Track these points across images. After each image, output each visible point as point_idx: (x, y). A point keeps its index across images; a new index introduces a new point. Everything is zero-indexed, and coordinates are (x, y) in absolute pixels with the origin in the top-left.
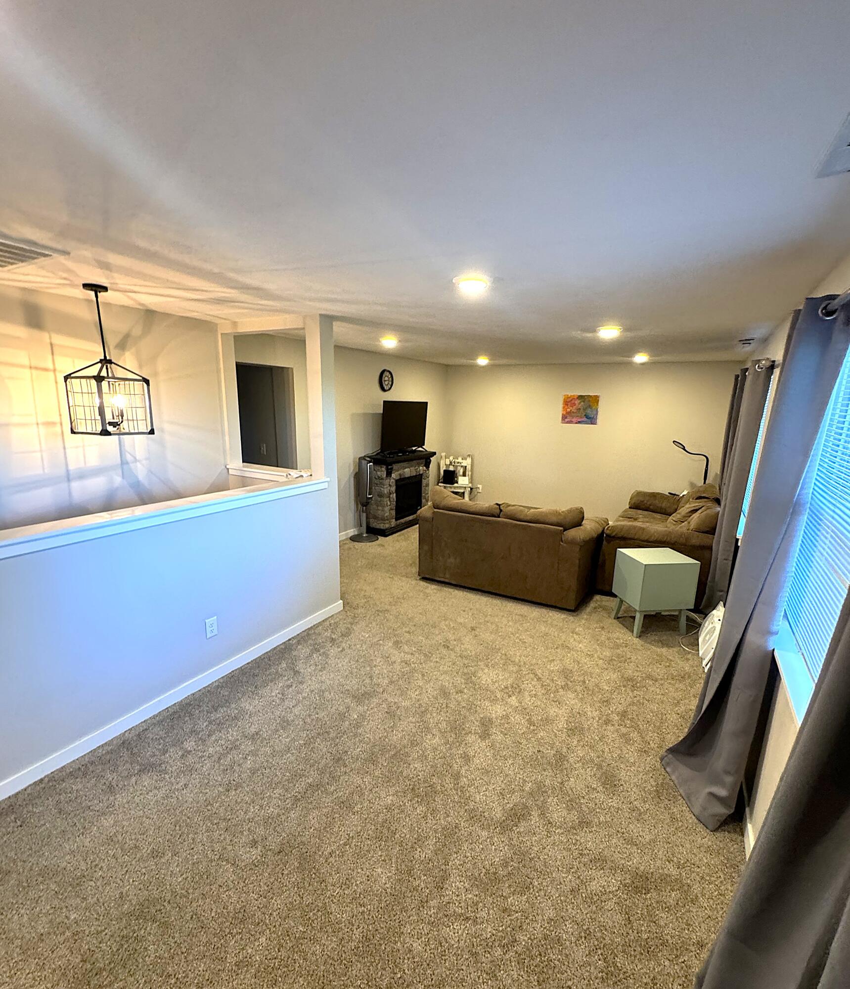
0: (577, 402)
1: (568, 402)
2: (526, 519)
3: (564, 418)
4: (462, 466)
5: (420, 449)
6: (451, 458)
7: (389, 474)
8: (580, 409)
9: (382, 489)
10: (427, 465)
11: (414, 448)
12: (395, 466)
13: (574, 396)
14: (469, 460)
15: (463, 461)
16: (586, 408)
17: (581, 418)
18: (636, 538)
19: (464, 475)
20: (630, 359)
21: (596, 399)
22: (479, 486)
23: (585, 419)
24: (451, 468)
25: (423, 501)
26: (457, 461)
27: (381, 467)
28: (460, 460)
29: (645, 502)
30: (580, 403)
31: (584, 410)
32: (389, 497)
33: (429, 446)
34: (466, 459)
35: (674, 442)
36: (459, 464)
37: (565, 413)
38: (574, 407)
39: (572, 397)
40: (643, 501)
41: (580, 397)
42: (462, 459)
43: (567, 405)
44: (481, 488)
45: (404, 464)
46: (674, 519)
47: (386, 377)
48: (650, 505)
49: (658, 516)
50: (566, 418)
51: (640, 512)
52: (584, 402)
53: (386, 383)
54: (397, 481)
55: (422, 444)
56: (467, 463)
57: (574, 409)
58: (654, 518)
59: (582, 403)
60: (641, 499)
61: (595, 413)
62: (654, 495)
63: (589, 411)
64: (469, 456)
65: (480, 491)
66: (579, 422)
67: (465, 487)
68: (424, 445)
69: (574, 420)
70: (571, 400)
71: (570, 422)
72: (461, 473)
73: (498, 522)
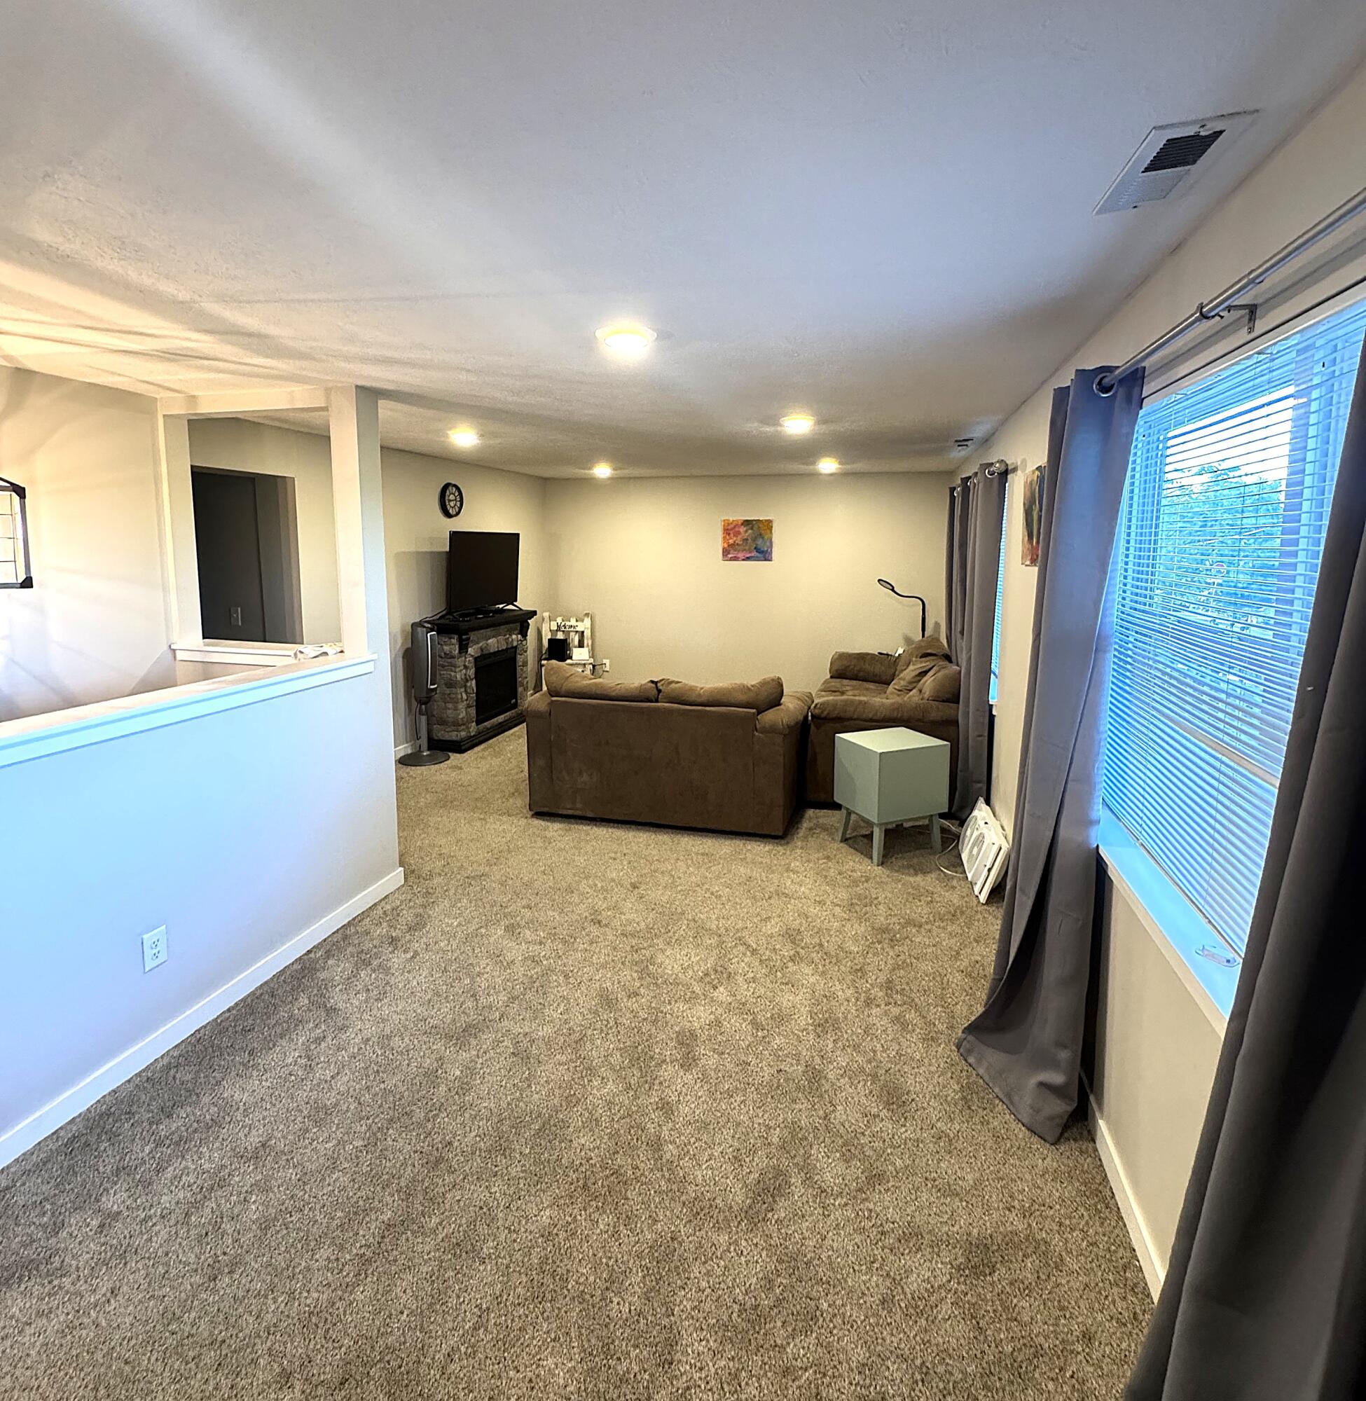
0: (742, 529)
1: (729, 529)
2: (699, 700)
3: (725, 552)
4: (577, 632)
5: (510, 607)
6: (559, 620)
7: (463, 648)
8: (747, 540)
9: (453, 674)
10: (524, 631)
11: (501, 606)
12: (473, 636)
13: (737, 521)
14: (587, 622)
15: (577, 624)
16: (756, 538)
17: (750, 552)
18: (855, 717)
19: (581, 645)
20: (811, 467)
21: (768, 524)
22: (605, 661)
23: (754, 554)
24: (560, 636)
25: (520, 689)
26: (568, 623)
27: (450, 638)
28: (573, 622)
29: (852, 667)
30: (746, 531)
31: (754, 540)
32: (465, 686)
33: (524, 601)
34: (583, 621)
35: (879, 580)
36: (572, 629)
37: (726, 545)
38: (739, 537)
39: (734, 524)
40: (849, 666)
41: (747, 523)
42: (577, 621)
43: (729, 534)
44: (608, 665)
45: (488, 632)
46: (896, 687)
47: (451, 496)
48: (859, 671)
49: (872, 686)
50: (729, 553)
51: (845, 682)
52: (752, 529)
53: (452, 504)
54: (476, 659)
55: (513, 598)
56: (584, 626)
57: (739, 540)
58: (867, 689)
59: (750, 531)
60: (845, 662)
61: (768, 544)
62: (862, 657)
63: (760, 542)
64: (587, 615)
65: (607, 669)
66: (748, 559)
67: (585, 665)
68: (516, 601)
69: (741, 555)
70: (735, 527)
71: (735, 559)
72: (576, 642)
73: (657, 710)
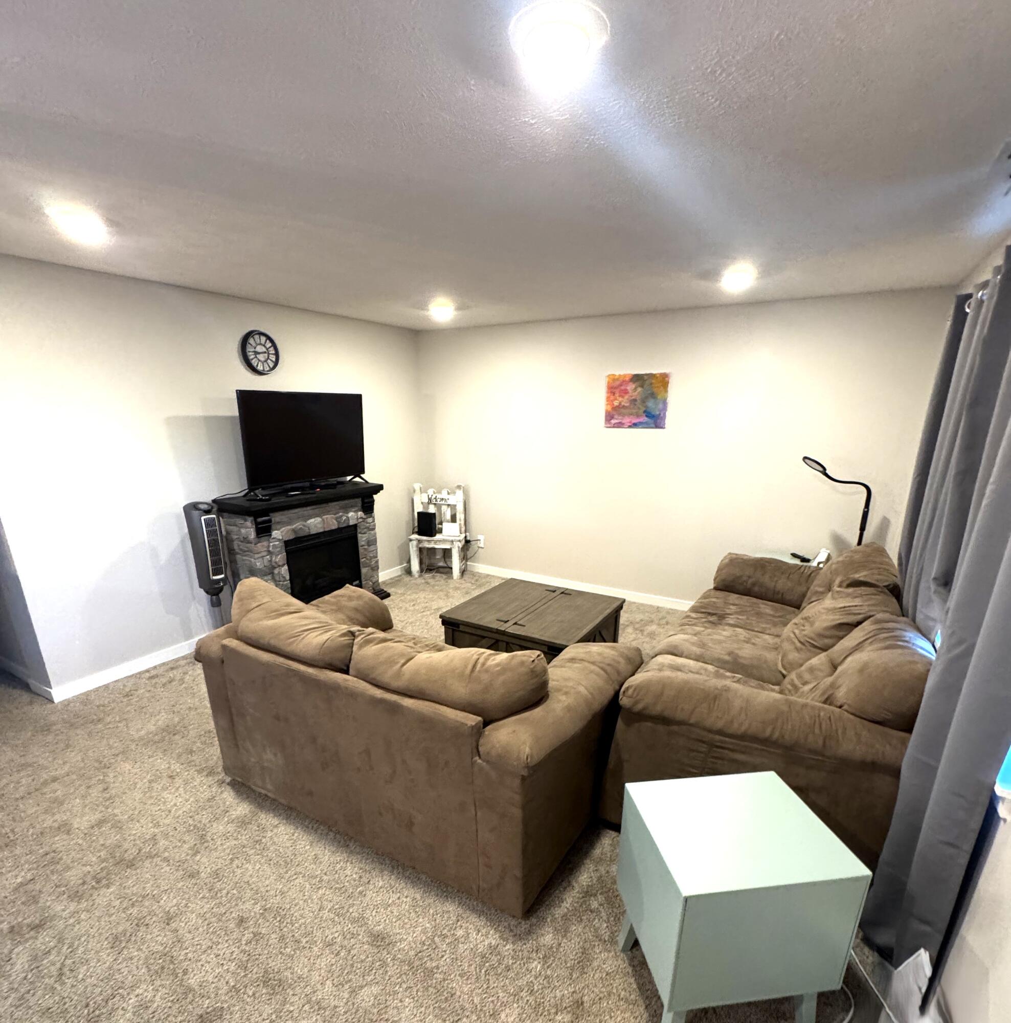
0: (631, 387)
1: (615, 387)
3: (609, 417)
4: (449, 505)
5: (357, 479)
6: (430, 492)
7: (264, 531)
8: (635, 400)
9: (252, 560)
10: (368, 508)
12: (276, 517)
13: (625, 376)
14: (460, 495)
15: (450, 497)
16: (647, 398)
17: (638, 416)
19: (453, 519)
21: (663, 380)
22: (479, 537)
23: (644, 419)
24: (432, 509)
25: (364, 571)
26: (439, 496)
27: (246, 520)
28: (444, 495)
29: (745, 578)
30: (635, 389)
31: (644, 401)
32: (273, 573)
33: (371, 475)
34: (455, 493)
35: (806, 459)
36: (443, 502)
37: (609, 408)
38: (627, 397)
39: (621, 379)
40: (741, 577)
41: (638, 379)
42: (448, 494)
43: (614, 394)
44: (482, 541)
45: (308, 510)
47: (258, 346)
48: (754, 584)
50: (614, 417)
51: (733, 597)
52: (642, 386)
53: (262, 357)
54: (287, 543)
55: (360, 469)
56: (457, 499)
57: (625, 401)
58: (759, 614)
59: (639, 389)
60: (737, 572)
61: (661, 406)
62: (762, 564)
63: (650, 404)
64: (459, 487)
65: (482, 545)
66: (635, 425)
67: (452, 541)
68: (363, 472)
69: (626, 420)
70: (621, 385)
71: (620, 425)
72: (448, 517)
